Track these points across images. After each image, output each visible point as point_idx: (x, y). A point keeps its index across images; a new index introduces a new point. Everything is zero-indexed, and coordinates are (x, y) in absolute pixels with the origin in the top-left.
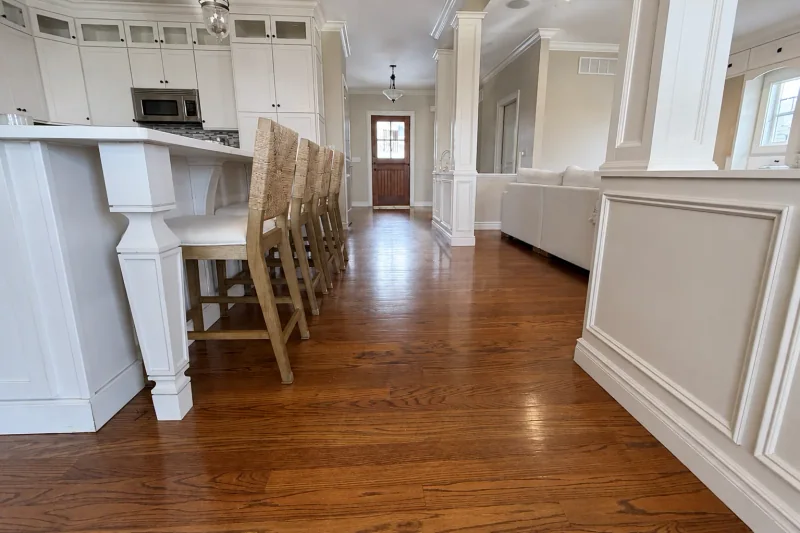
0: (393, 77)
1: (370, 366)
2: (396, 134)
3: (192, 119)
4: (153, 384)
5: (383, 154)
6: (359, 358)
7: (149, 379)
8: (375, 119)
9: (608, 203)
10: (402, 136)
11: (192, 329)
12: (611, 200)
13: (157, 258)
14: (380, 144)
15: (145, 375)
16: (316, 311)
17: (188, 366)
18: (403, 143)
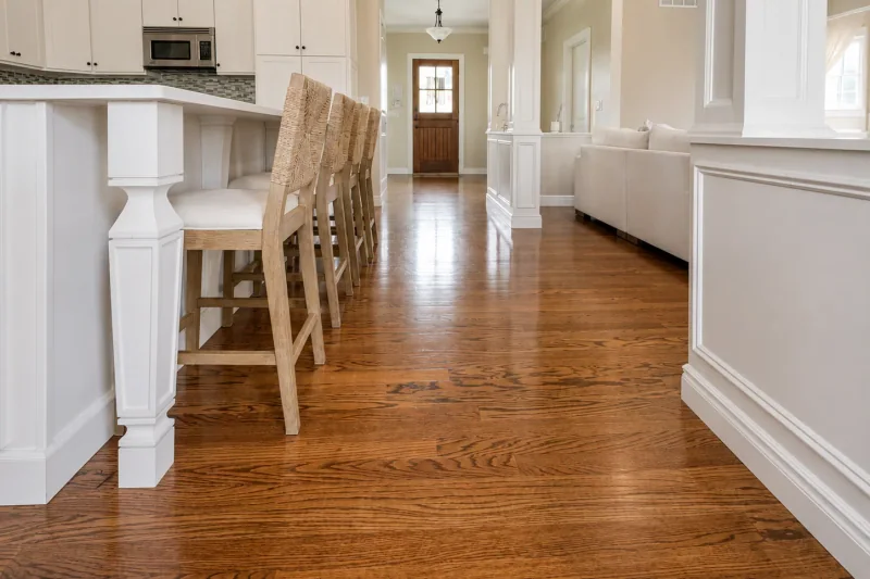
0: (439, 12)
1: (411, 405)
2: (442, 81)
3: (206, 63)
4: (124, 429)
5: (426, 107)
6: (395, 392)
7: (120, 422)
8: (418, 63)
9: (702, 176)
10: (449, 85)
11: (183, 349)
12: (705, 174)
13: (156, 245)
14: (423, 95)
15: (116, 418)
16: (336, 322)
17: (173, 402)
18: (450, 93)
